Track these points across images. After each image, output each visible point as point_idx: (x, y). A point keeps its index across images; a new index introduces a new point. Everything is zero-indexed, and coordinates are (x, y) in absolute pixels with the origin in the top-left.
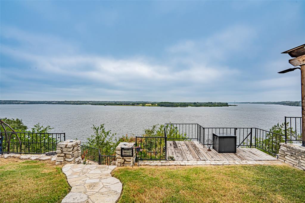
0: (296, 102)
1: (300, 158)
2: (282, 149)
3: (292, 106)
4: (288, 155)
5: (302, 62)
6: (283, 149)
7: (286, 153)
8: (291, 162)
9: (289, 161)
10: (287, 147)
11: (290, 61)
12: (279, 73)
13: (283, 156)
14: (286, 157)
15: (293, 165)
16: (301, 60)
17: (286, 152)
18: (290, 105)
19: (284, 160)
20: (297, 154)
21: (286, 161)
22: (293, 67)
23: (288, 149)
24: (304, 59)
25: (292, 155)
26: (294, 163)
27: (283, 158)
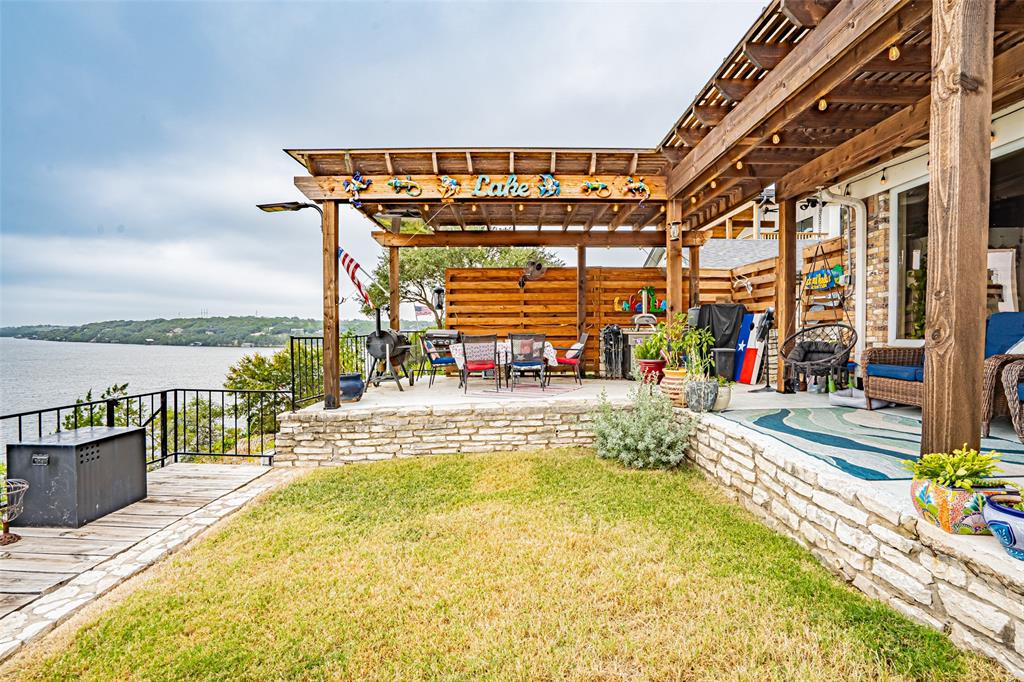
0: (71, 328)
1: (338, 436)
2: (286, 430)
3: (59, 340)
4: (303, 443)
5: (328, 193)
6: (290, 430)
7: (298, 438)
8: (310, 457)
9: (306, 457)
10: (300, 421)
11: (297, 180)
12: (261, 207)
13: (289, 449)
14: (296, 450)
15: (320, 461)
16: (326, 186)
17: (300, 433)
18: (53, 340)
19: (293, 461)
20: (328, 431)
21: (298, 460)
22: (302, 199)
23: (306, 425)
24: (333, 185)
25: (316, 436)
26: (320, 458)
27: (288, 456)
